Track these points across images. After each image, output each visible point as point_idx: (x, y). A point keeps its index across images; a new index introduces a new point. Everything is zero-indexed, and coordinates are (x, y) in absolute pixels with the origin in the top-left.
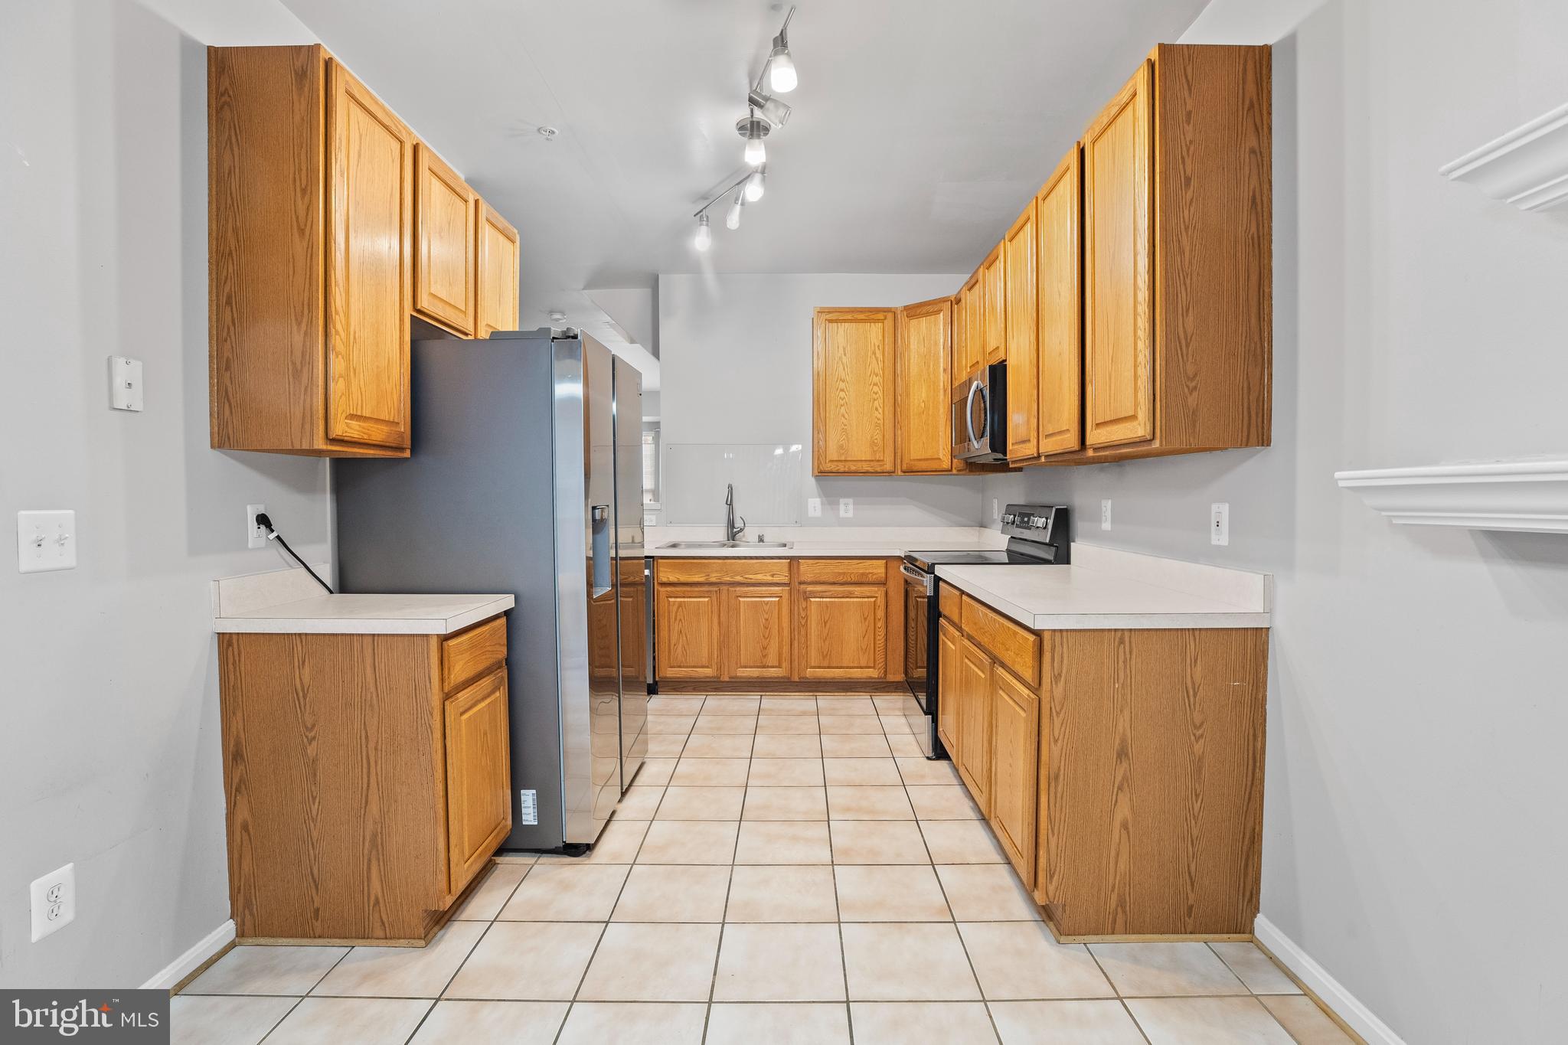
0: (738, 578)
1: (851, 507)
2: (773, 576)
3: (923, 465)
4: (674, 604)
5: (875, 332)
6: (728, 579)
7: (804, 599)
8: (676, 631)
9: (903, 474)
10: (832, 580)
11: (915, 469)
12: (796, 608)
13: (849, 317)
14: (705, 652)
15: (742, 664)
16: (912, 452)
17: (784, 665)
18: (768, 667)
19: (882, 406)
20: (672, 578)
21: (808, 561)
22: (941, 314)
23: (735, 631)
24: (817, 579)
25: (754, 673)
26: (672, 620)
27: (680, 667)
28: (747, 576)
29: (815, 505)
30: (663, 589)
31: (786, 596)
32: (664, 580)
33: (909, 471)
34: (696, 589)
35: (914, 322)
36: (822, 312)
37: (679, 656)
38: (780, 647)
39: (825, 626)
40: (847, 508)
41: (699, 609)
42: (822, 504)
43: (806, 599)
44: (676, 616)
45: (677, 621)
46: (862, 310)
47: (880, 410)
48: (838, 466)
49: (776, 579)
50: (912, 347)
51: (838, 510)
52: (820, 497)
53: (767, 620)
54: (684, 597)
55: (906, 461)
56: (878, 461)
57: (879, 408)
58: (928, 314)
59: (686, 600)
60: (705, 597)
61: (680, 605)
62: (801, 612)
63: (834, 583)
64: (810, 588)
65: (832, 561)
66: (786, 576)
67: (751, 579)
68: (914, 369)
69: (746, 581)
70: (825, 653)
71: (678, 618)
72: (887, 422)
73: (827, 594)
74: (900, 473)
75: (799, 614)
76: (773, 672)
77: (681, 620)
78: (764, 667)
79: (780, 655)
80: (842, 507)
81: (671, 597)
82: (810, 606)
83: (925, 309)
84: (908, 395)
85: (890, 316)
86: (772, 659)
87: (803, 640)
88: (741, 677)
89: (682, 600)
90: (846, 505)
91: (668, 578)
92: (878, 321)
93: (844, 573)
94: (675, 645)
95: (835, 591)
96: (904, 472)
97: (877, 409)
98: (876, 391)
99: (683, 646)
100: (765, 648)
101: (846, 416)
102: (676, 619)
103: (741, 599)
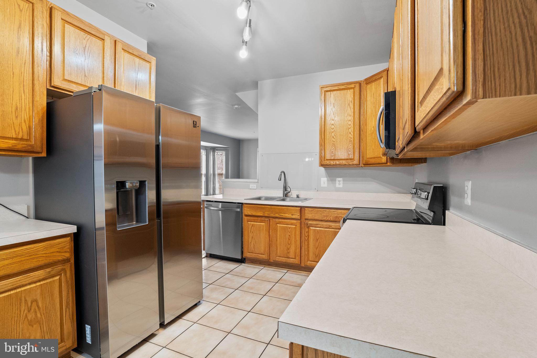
0: (277, 215)
1: (341, 182)
2: (292, 215)
3: (373, 161)
4: (250, 225)
5: (349, 94)
6: (273, 215)
7: (307, 227)
8: (251, 237)
9: (364, 166)
10: (320, 219)
11: (369, 163)
12: (304, 231)
13: (336, 88)
14: (263, 248)
15: (278, 255)
16: (367, 154)
17: (297, 258)
18: (290, 258)
19: (353, 131)
20: (250, 213)
21: (309, 209)
22: (382, 79)
23: (275, 239)
24: (314, 218)
25: (284, 260)
26: (249, 232)
27: (252, 253)
28: (280, 214)
29: (324, 181)
30: (246, 218)
31: (298, 225)
32: (246, 214)
33: (367, 164)
34: (259, 219)
35: (369, 86)
36: (323, 87)
37: (252, 248)
38: (296, 250)
39: (317, 242)
40: (339, 183)
41: (260, 228)
42: (328, 180)
43: (308, 227)
44: (251, 230)
45: (252, 232)
46: (343, 84)
47: (352, 133)
48: (330, 162)
49: (294, 217)
50: (368, 99)
51: (336, 183)
52: (327, 177)
53: (289, 236)
54: (254, 222)
55: (365, 159)
56: (351, 159)
57: (351, 132)
58: (376, 80)
59: (255, 223)
60: (263, 223)
61: (253, 225)
62: (306, 233)
63: (322, 221)
64: (310, 222)
65: (321, 210)
66: (298, 216)
67: (282, 216)
68: (369, 111)
69: (280, 217)
70: (316, 255)
71: (252, 231)
72: (355, 139)
73: (318, 225)
74: (362, 165)
75: (305, 234)
76: (291, 261)
77: (253, 232)
78: (288, 258)
79: (295, 253)
80: (337, 182)
81: (249, 221)
82: (310, 231)
83: (374, 78)
84: (366, 125)
85: (358, 85)
86: (292, 255)
87: (306, 247)
88: (278, 261)
89: (253, 223)
90: (339, 181)
91: (248, 213)
92: (351, 88)
93: (327, 216)
94: (250, 243)
95: (322, 224)
96: (364, 165)
97: (350, 133)
98: (350, 124)
99: (254, 244)
100: (288, 249)
101: (335, 137)
102: (251, 232)
103: (278, 225)
